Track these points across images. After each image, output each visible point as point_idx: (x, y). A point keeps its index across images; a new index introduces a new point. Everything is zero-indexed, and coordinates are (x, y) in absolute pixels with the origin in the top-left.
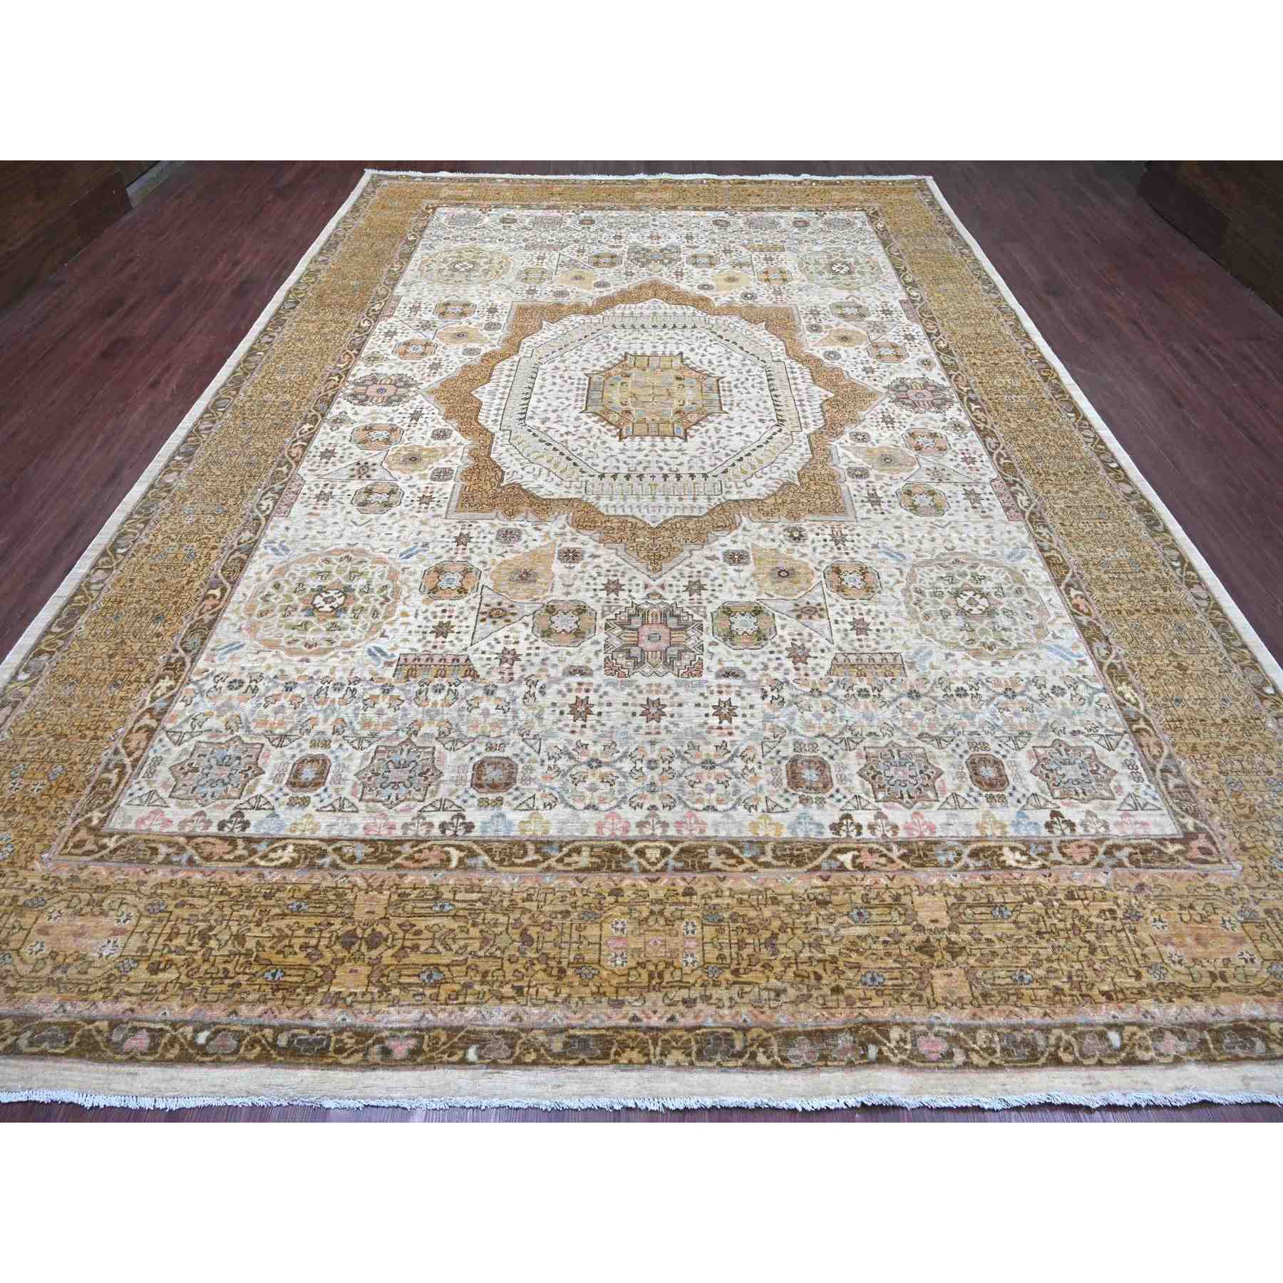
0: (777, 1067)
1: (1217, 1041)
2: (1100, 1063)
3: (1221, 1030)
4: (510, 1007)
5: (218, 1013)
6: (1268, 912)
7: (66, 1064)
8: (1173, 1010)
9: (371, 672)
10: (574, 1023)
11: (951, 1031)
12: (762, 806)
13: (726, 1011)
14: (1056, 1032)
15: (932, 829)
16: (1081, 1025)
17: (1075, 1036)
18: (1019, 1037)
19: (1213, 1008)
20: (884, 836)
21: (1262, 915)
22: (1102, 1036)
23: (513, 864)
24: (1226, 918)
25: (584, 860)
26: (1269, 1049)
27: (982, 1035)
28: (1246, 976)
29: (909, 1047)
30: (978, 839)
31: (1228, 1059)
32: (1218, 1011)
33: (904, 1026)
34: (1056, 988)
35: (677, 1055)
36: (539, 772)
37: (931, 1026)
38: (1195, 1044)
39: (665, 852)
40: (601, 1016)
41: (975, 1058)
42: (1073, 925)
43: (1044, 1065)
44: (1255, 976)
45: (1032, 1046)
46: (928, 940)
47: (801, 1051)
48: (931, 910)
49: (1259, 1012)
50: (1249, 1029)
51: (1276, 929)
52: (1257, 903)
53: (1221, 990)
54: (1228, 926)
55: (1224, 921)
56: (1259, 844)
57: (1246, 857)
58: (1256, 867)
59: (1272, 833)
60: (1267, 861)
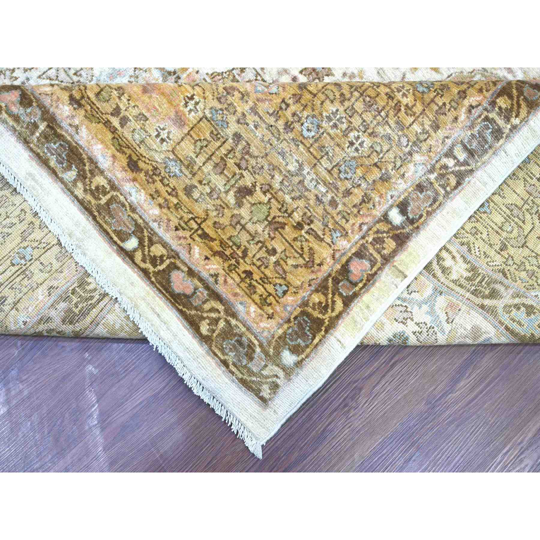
1: (45, 136)
3: (60, 137)
6: (237, 137)
19: (77, 122)
21: (230, 131)
26: (75, 182)
31: (38, 155)
32: (77, 128)
38: (27, 119)
49: (105, 162)
50: (81, 160)
51: (223, 151)
52: (238, 122)
53: (107, 123)
54: (191, 105)
55: (192, 98)
56: (323, 97)
57: (293, 92)
58: (288, 105)
59: (347, 104)
60: (305, 114)
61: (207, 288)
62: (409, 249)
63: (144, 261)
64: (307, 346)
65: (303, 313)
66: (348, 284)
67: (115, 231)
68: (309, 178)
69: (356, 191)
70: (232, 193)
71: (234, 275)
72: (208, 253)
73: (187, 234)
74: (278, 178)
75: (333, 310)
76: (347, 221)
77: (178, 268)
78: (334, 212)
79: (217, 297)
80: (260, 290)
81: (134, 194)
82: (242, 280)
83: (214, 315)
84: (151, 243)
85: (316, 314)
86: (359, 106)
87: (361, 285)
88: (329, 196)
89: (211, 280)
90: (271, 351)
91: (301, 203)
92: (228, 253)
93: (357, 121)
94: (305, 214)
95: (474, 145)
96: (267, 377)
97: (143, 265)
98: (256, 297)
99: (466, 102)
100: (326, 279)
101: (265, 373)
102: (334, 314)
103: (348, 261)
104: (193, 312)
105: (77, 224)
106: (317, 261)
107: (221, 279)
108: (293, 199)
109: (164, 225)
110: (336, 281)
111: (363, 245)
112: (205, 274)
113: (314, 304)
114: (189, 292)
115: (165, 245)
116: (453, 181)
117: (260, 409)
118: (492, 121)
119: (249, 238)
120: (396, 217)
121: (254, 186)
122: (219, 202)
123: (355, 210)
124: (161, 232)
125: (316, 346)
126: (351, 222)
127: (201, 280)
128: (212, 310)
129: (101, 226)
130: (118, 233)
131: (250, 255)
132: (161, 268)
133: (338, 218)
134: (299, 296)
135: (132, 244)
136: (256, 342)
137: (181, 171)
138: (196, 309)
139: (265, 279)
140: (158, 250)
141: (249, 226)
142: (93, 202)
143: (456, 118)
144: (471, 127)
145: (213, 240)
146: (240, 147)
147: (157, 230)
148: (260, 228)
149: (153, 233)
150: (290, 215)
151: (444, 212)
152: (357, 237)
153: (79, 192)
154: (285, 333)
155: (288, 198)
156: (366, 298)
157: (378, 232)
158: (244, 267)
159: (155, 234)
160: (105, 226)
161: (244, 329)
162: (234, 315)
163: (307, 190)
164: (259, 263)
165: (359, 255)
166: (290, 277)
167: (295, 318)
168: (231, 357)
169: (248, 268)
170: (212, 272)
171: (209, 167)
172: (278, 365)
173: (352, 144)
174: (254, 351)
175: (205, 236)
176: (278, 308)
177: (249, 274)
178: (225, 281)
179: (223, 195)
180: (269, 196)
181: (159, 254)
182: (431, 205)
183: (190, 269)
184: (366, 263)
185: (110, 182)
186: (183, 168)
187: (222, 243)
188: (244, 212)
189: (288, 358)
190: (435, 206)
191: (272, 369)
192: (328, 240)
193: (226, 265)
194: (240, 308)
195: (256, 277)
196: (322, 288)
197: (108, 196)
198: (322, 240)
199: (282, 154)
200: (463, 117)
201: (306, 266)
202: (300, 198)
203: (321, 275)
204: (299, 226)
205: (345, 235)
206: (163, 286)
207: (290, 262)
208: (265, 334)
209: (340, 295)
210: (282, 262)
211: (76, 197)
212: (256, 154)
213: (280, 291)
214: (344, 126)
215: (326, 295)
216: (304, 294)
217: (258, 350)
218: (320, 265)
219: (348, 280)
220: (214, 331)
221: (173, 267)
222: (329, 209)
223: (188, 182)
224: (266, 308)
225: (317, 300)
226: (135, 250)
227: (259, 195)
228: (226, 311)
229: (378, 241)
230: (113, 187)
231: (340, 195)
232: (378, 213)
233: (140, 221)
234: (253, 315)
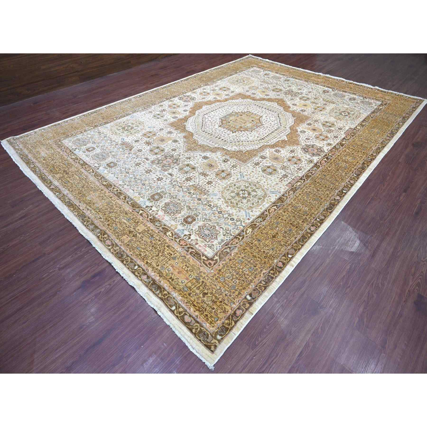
0: (85, 226)
1: (152, 284)
2: (129, 268)
3: (155, 284)
4: (68, 192)
5: (42, 169)
6: (203, 282)
7: (24, 163)
8: (153, 274)
9: (118, 142)
10: (72, 200)
11: (114, 243)
12: (141, 196)
13: (91, 215)
14: (129, 258)
15: (163, 219)
16: (134, 261)
17: (131, 261)
18: (122, 253)
20: (153, 214)
21: (201, 281)
22: (135, 265)
23: (96, 177)
24: (192, 275)
25: (105, 183)
27: (118, 248)
28: (177, 284)
29: (105, 239)
30: (168, 227)
32: (160, 281)
33: (108, 236)
34: (141, 254)
35: (76, 213)
36: (119, 168)
37: (112, 240)
38: (148, 281)
39: (117, 191)
40: (77, 202)
41: (112, 250)
42: (160, 250)
43: (120, 260)
44: (179, 285)
45: (122, 255)
46: (133, 231)
47: (92, 227)
48: (141, 228)
49: (167, 288)
50: (161, 288)
51: (199, 285)
52: (203, 278)
53: (168, 281)
54: (190, 276)
55: (191, 275)
56: (225, 273)
57: (217, 272)
58: (216, 275)
59: (231, 274)
60: (221, 276)
61: (195, 320)
62: (253, 306)
63: (177, 313)
64: (224, 335)
65: (223, 326)
66: (236, 317)
67: (169, 305)
68: (223, 290)
69: (236, 292)
70: (201, 294)
71: (202, 316)
72: (195, 310)
73: (189, 304)
74: (214, 290)
75: (231, 325)
76: (235, 300)
77: (186, 315)
78: (231, 298)
79: (198, 322)
80: (210, 319)
81: (174, 294)
82: (205, 317)
83: (196, 327)
84: (179, 308)
85: (227, 326)
86: (235, 274)
87: (239, 317)
88: (229, 294)
89: (196, 317)
90: (214, 335)
91: (221, 296)
92: (201, 310)
93: (234, 277)
94: (222, 299)
95: (267, 281)
96: (213, 343)
97: (177, 315)
98: (209, 322)
99: (262, 272)
100: (229, 316)
101: (212, 342)
102: (232, 326)
103: (236, 311)
104: (191, 327)
105: (159, 304)
106: (227, 311)
107: (199, 317)
108: (219, 295)
109: (183, 302)
110: (232, 316)
111: (240, 306)
112: (194, 316)
113: (226, 323)
114: (189, 321)
115: (183, 308)
116: (263, 288)
117: (211, 354)
118: (270, 276)
119: (207, 305)
120: (249, 298)
121: (208, 293)
122: (198, 296)
123: (237, 297)
124: (182, 304)
125: (227, 334)
126: (236, 300)
127: (193, 318)
128: (196, 326)
129: (165, 303)
130: (170, 305)
131: (207, 310)
132: (182, 315)
133: (232, 299)
134: (221, 321)
135: (174, 308)
136: (209, 333)
137: (187, 290)
138: (191, 326)
139: (211, 317)
140: (181, 310)
141: (207, 302)
142: (163, 297)
143: (260, 276)
144: (265, 277)
145: (196, 306)
146: (204, 284)
147: (181, 304)
148: (210, 303)
149: (180, 304)
150: (218, 299)
151: (262, 296)
152: (238, 304)
153: (160, 296)
154: (218, 331)
155: (217, 295)
156: (241, 321)
157: (244, 302)
158: (205, 313)
159: (180, 305)
160: (166, 303)
161: (205, 330)
162: (202, 327)
163: (222, 293)
164: (210, 312)
165: (239, 308)
166: (219, 315)
167: (221, 327)
168: (202, 339)
169: (206, 314)
170: (196, 315)
171: (195, 289)
172: (216, 339)
173: (233, 282)
174: (209, 336)
175: (194, 305)
176: (215, 325)
177: (207, 315)
178: (200, 317)
179: (199, 295)
180: (212, 295)
181: (181, 311)
182: (258, 294)
183: (190, 315)
184: (241, 311)
185: (168, 292)
186: (188, 289)
187: (199, 307)
188: (205, 299)
189: (219, 337)
190: (260, 294)
191: (214, 341)
192: (229, 305)
193: (200, 313)
194: (204, 324)
195: (209, 316)
196: (228, 318)
197: (167, 296)
198: (228, 305)
199: (215, 285)
200: (262, 275)
201: (223, 312)
202: (221, 295)
203: (228, 315)
204: (221, 302)
205: (234, 303)
206: (182, 320)
207: (219, 311)
208: (212, 331)
209: (234, 320)
210: (216, 311)
211: (159, 297)
212: (208, 285)
213: (216, 320)
214: (231, 278)
215: (229, 321)
216: (223, 320)
217: (210, 335)
218: (227, 312)
219: (236, 316)
220: (196, 331)
221: (185, 314)
222: (229, 297)
223: (189, 292)
224: (212, 324)
225: (227, 322)
226: (174, 310)
227: (209, 295)
228: (200, 326)
229: (244, 304)
230: (169, 293)
231: (232, 293)
232: (243, 297)
233: (176, 301)
234: (208, 326)
